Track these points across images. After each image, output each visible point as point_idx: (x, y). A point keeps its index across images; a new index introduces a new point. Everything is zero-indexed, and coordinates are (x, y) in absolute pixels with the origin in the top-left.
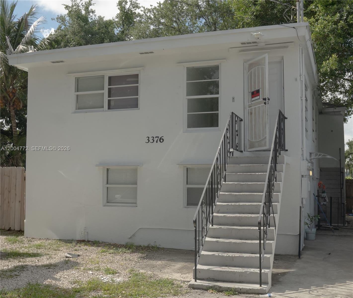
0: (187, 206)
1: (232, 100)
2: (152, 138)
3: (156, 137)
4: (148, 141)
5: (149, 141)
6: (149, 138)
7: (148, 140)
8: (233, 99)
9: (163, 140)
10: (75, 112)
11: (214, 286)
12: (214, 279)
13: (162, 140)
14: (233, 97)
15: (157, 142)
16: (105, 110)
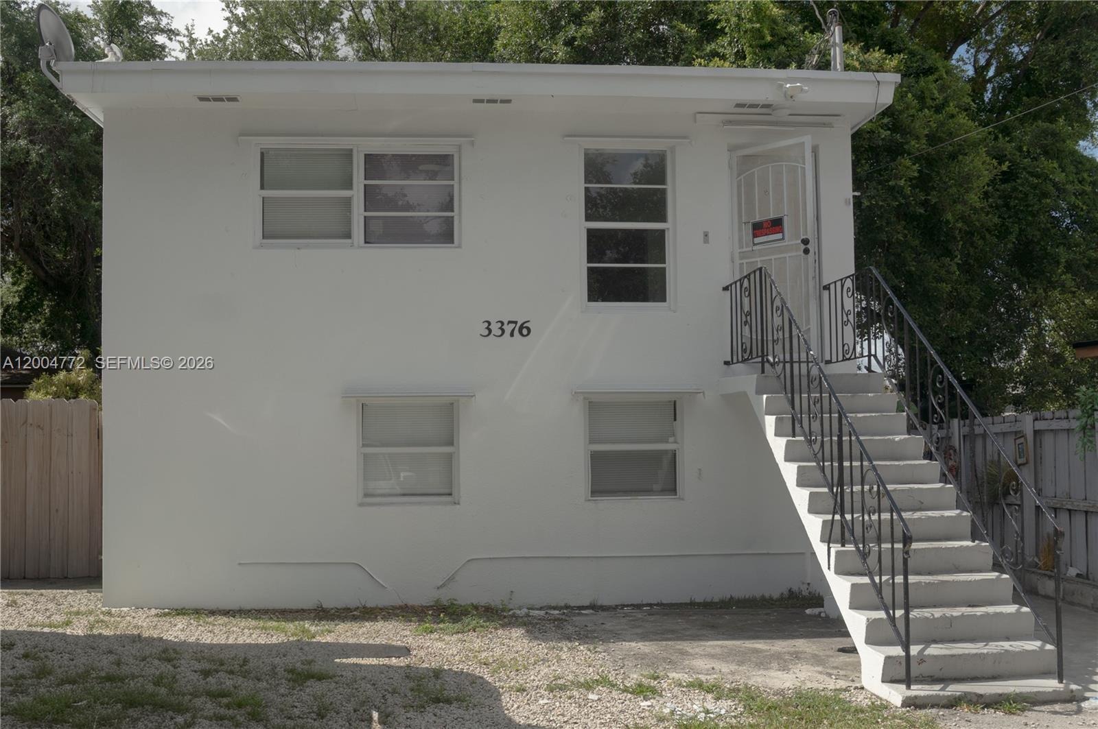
0: (591, 497)
1: (702, 239)
2: (500, 325)
3: (510, 322)
4: (486, 332)
5: (490, 331)
6: (489, 323)
7: (488, 328)
8: (706, 236)
9: (529, 330)
10: (261, 246)
11: (966, 694)
12: (931, 676)
13: (525, 332)
14: (704, 232)
15: (512, 334)
16: (356, 244)
